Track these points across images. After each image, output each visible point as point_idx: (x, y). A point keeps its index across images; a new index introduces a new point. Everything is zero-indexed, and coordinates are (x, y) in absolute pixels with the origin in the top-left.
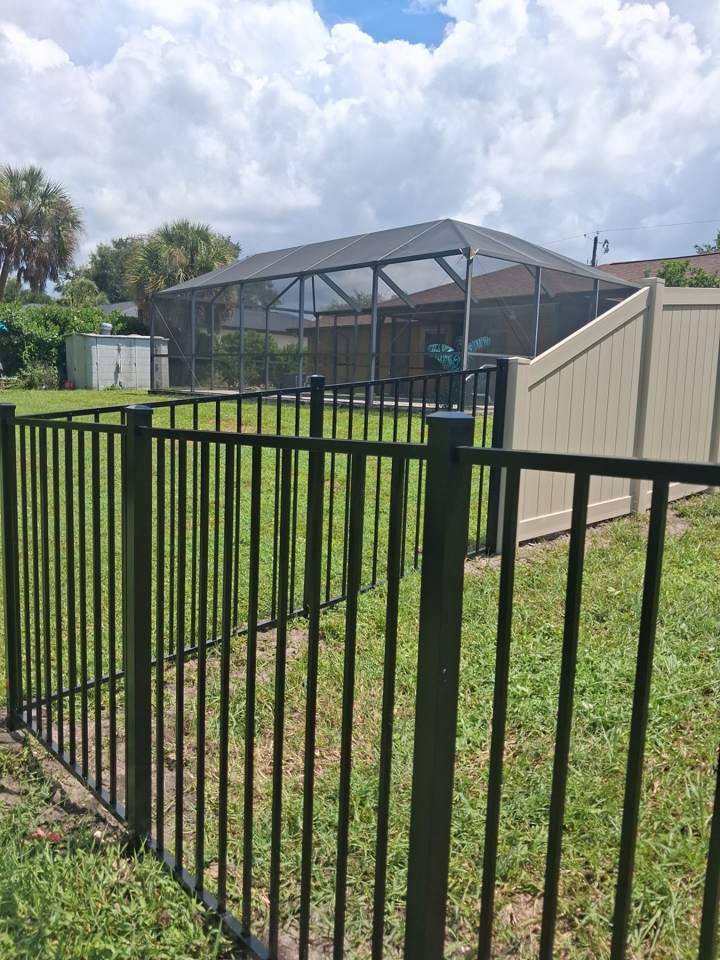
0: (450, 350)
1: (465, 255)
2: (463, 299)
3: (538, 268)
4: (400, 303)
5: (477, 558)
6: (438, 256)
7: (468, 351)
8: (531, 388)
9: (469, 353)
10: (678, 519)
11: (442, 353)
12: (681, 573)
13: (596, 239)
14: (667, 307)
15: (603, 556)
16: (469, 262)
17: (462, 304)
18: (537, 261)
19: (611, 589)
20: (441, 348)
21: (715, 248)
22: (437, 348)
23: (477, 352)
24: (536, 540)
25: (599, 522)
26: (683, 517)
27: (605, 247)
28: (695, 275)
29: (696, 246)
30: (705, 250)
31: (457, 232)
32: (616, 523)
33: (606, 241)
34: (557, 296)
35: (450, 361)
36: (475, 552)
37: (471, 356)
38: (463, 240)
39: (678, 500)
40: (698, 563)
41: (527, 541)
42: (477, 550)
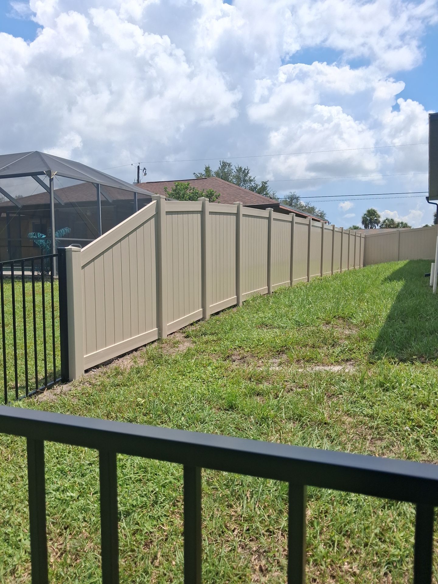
0: (44, 236)
1: (47, 175)
2: (49, 203)
3: (98, 185)
4: (11, 204)
5: (55, 386)
6: (34, 175)
7: (56, 237)
8: (83, 267)
9: (56, 238)
10: (185, 339)
11: (38, 239)
12: (183, 379)
13: (138, 167)
14: (168, 213)
15: (139, 373)
16: (51, 180)
17: (49, 206)
18: (98, 180)
19: (139, 399)
20: (37, 235)
21: (204, 175)
22: (34, 235)
23: (62, 237)
24: (97, 367)
25: (139, 348)
26: (188, 338)
27: (144, 172)
28: (192, 191)
29: (194, 174)
30: (199, 176)
31: (43, 160)
32: (148, 347)
33: (145, 169)
34: (114, 201)
35: (44, 243)
36: (53, 382)
37: (59, 240)
38: (46, 165)
39: (186, 327)
40: (194, 370)
41: (91, 368)
42: (55, 380)
